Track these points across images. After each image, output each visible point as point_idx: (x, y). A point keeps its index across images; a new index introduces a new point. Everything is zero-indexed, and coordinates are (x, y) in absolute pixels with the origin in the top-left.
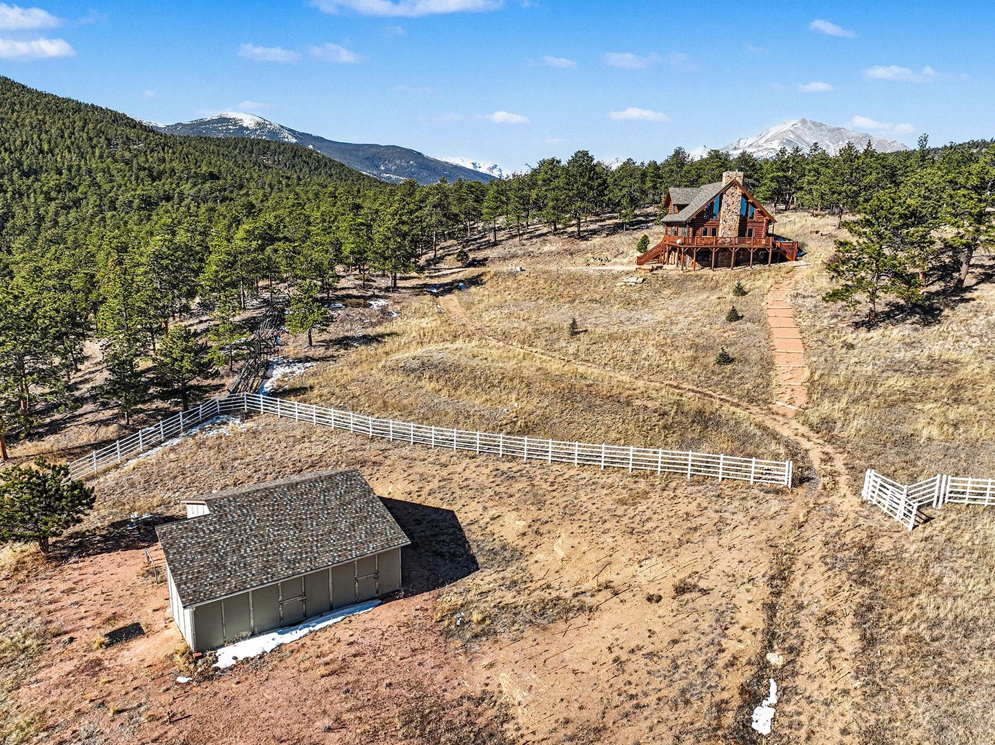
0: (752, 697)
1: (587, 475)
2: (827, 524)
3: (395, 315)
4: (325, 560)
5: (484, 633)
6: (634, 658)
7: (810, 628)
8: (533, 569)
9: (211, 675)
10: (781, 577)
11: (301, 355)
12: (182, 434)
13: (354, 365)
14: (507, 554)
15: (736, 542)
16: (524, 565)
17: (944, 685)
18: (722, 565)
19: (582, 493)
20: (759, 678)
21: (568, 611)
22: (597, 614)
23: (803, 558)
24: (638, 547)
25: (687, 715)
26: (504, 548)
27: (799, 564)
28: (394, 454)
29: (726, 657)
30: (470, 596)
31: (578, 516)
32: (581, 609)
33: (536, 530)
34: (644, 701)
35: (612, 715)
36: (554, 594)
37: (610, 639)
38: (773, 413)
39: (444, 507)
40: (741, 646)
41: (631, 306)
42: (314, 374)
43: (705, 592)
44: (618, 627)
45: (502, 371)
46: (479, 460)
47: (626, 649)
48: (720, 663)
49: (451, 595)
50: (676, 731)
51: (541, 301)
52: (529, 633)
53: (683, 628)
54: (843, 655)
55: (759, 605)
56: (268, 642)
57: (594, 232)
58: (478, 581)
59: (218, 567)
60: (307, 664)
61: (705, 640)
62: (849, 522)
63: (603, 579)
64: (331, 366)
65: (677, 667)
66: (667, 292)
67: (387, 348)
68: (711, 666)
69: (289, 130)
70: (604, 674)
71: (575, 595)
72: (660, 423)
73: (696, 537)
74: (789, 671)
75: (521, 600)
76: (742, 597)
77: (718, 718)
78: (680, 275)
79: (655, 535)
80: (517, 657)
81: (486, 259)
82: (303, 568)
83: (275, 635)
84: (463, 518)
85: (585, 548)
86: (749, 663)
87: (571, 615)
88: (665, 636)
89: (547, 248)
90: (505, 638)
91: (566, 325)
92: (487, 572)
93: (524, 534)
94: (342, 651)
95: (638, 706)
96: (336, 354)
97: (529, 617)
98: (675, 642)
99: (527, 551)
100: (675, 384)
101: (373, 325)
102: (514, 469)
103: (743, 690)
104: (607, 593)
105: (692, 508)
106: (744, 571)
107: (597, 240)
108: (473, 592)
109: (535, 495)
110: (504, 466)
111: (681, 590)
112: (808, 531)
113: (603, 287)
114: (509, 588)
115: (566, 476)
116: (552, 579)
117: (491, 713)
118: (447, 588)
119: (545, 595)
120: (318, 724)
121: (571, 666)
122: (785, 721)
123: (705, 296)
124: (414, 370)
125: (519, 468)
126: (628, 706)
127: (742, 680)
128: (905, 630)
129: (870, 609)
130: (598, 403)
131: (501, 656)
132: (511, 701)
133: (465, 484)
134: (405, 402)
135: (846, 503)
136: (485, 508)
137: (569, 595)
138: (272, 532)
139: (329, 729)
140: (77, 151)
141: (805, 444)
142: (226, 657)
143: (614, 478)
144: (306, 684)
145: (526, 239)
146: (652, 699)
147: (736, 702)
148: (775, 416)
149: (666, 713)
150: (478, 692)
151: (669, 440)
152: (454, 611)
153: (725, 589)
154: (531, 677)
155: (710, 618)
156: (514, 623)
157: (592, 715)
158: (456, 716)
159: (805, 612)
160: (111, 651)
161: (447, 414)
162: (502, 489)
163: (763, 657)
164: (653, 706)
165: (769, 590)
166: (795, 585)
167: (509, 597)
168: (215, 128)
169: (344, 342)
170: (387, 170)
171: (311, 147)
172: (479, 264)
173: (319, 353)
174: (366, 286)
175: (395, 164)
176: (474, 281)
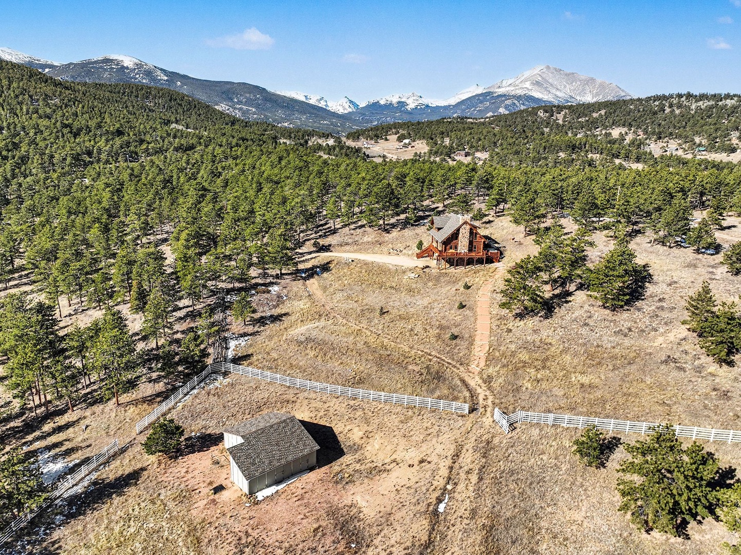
0: (439, 500)
1: (387, 407)
2: (479, 431)
3: (285, 298)
4: (290, 458)
5: (350, 481)
6: (402, 488)
7: (463, 476)
8: (366, 454)
9: (257, 503)
10: (457, 455)
11: (241, 332)
12: (197, 387)
13: (270, 338)
14: (356, 447)
15: (443, 441)
16: (362, 452)
17: (499, 493)
18: (437, 451)
19: (385, 417)
20: (443, 494)
21: (380, 472)
22: (390, 472)
23: (466, 447)
24: (407, 443)
25: (418, 508)
26: (354, 445)
27: (464, 450)
28: (301, 396)
29: (433, 487)
30: (343, 466)
31: (384, 429)
32: (385, 470)
33: (367, 436)
34: (405, 504)
35: (395, 508)
36: (375, 465)
37: (395, 482)
38: (469, 372)
39: (328, 425)
40: (439, 483)
41: (412, 293)
42: (251, 345)
43: (429, 462)
44: (398, 477)
45: (347, 344)
46: (341, 399)
47: (400, 486)
48: (431, 490)
49: (336, 466)
50: (414, 513)
51: (363, 286)
52: (366, 480)
53: (420, 477)
54: (471, 485)
55: (447, 467)
56: (272, 490)
57: (393, 226)
58: (345, 460)
59: (254, 464)
60: (289, 497)
61: (427, 481)
62: (486, 430)
63: (393, 458)
64: (259, 338)
65: (417, 492)
66: (430, 284)
67: (285, 325)
68: (428, 491)
69: (161, 70)
70: (393, 495)
71: (383, 465)
72: (420, 379)
73: (429, 438)
74: (453, 491)
75: (363, 467)
76: (442, 465)
77: (428, 508)
78: (437, 273)
79: (414, 438)
80: (363, 490)
81: (330, 245)
82: (283, 461)
83: (274, 487)
84: (336, 430)
85: (386, 444)
86: (441, 489)
87: (381, 473)
88: (414, 480)
89: (366, 239)
90: (357, 483)
91: (378, 308)
92: (348, 455)
93: (362, 438)
94: (300, 492)
95: (403, 506)
96: (259, 330)
97: (366, 475)
98: (417, 482)
99: (364, 446)
100: (429, 352)
101: (275, 307)
102: (356, 405)
103: (437, 498)
104: (395, 464)
105: (429, 425)
106: (444, 453)
107: (395, 233)
108: (344, 465)
109: (366, 419)
110: (352, 403)
111: (422, 462)
112: (470, 435)
113: (397, 278)
114: (357, 463)
115: (379, 408)
116: (374, 458)
117: (355, 510)
118: (333, 464)
119: (371, 465)
120: (298, 517)
121: (381, 493)
122: (448, 508)
123: (449, 288)
124: (302, 343)
125: (358, 404)
126: (400, 506)
127: (437, 495)
128: (492, 475)
129: (484, 467)
130: (393, 366)
131: (356, 490)
132: (361, 506)
133: (335, 413)
134: (301, 364)
135: (487, 421)
136: (345, 425)
137: (381, 465)
138: (269, 448)
139: (302, 519)
140: (8, 107)
141: (479, 390)
142: (260, 495)
143: (399, 409)
144: (291, 504)
145: (354, 229)
146: (408, 503)
147: (434, 502)
148: (469, 374)
149: (412, 507)
150: (350, 504)
151: (423, 389)
152: (337, 473)
153: (436, 461)
154: (367, 497)
155: (429, 473)
156: (360, 477)
157: (388, 509)
158: (344, 512)
159: (462, 469)
160: (217, 496)
161: (323, 372)
162: (352, 416)
163: (445, 487)
164: (408, 505)
165: (452, 461)
166: (461, 459)
167: (358, 467)
168: (101, 68)
169: (262, 321)
170: (240, 102)
171: (179, 83)
172: (326, 248)
173: (250, 329)
174: (265, 275)
175: (246, 97)
176: (325, 268)
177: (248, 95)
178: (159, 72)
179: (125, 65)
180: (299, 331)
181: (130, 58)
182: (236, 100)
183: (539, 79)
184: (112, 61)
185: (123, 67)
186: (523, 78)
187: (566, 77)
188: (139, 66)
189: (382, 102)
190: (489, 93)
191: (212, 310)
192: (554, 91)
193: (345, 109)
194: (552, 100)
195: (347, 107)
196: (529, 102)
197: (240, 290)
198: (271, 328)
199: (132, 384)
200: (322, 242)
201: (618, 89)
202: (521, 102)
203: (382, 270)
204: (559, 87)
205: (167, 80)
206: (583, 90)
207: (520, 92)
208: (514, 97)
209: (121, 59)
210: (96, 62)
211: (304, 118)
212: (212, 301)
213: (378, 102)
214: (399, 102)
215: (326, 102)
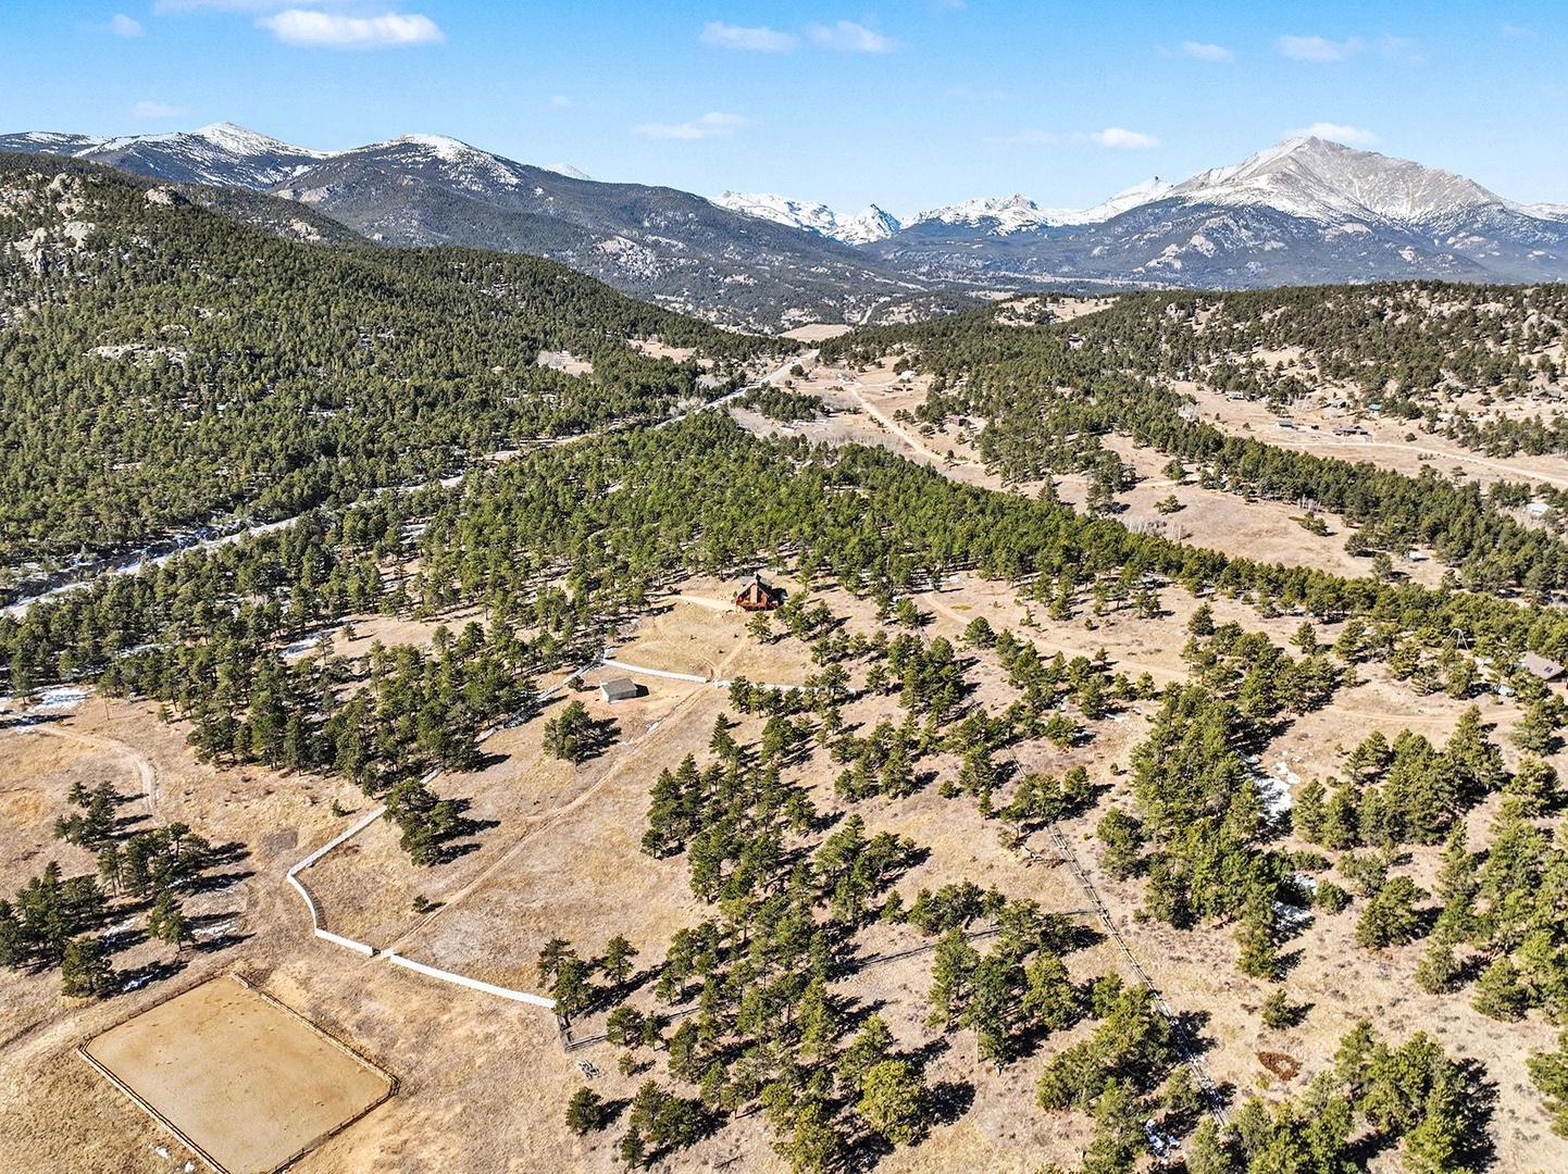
3: (639, 627)
4: (627, 694)
5: (650, 703)
11: (612, 645)
12: (589, 668)
13: (628, 648)
21: (664, 699)
26: (656, 689)
39: (643, 684)
42: (617, 652)
51: (688, 621)
64: (621, 649)
67: (636, 643)
69: (507, 162)
81: (680, 590)
89: (704, 585)
91: (691, 635)
92: (650, 694)
96: (622, 644)
101: (632, 632)
108: (648, 699)
116: (662, 695)
118: (643, 697)
119: (660, 697)
124: (643, 652)
131: (652, 706)
134: (640, 661)
136: (653, 683)
138: (618, 690)
145: (701, 577)
152: (645, 700)
154: (656, 707)
156: (655, 702)
167: (655, 698)
168: (396, 161)
169: (623, 640)
170: (654, 229)
171: (539, 191)
172: (676, 592)
173: (617, 644)
174: (630, 612)
175: (666, 218)
176: (670, 608)
177: (670, 214)
178: (502, 169)
179: (440, 157)
180: (642, 646)
181: (448, 142)
182: (647, 224)
183: (1292, 167)
184: (413, 147)
185: (437, 161)
186: (1255, 166)
187: (1354, 164)
188: (465, 156)
189: (947, 218)
190: (1173, 201)
191: (597, 632)
192: (1322, 195)
193: (869, 231)
194: (1317, 215)
195: (873, 226)
196: (1261, 223)
197: (613, 621)
198: (629, 644)
199: (559, 667)
200: (674, 586)
201: (1474, 189)
202: (1241, 222)
203: (704, 611)
204: (1336, 185)
205: (517, 186)
206: (1392, 191)
207: (1244, 199)
208: (1228, 208)
209: (432, 144)
210: (386, 151)
211: (778, 260)
212: (597, 627)
213: (938, 218)
214: (983, 219)
215: (832, 214)
